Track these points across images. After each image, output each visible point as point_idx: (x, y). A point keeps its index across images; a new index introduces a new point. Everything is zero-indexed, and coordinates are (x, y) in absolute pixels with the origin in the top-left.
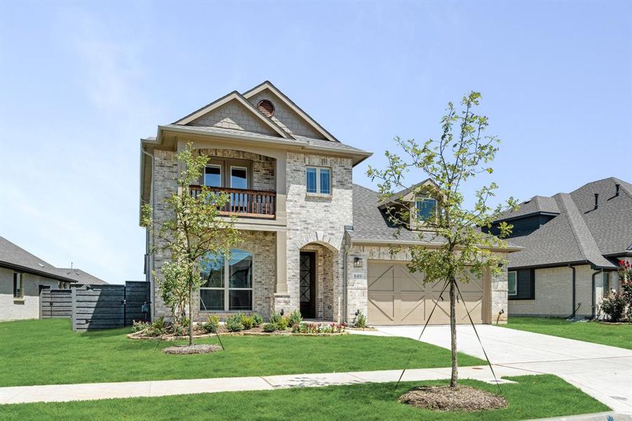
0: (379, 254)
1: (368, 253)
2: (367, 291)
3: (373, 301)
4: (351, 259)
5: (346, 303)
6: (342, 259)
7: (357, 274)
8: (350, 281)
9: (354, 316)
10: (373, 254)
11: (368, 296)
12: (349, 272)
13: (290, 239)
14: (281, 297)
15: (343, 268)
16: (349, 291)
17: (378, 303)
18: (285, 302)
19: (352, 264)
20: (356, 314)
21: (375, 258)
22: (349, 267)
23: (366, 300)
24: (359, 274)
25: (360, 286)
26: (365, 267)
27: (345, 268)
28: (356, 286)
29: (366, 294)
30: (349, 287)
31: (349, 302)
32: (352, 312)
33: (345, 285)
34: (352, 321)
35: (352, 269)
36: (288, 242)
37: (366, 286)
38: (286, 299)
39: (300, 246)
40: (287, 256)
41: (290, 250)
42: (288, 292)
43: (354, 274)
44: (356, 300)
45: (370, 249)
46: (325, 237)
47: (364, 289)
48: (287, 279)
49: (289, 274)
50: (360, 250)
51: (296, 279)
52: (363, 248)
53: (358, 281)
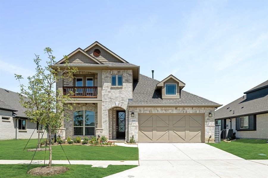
0: (144, 111)
1: (139, 111)
4: (130, 113)
7: (133, 120)
8: (130, 123)
11: (139, 129)
12: (129, 119)
14: (99, 130)
17: (145, 133)
18: (100, 132)
21: (141, 112)
22: (129, 117)
23: (137, 131)
25: (134, 125)
26: (137, 117)
28: (132, 125)
30: (129, 125)
32: (130, 136)
35: (131, 117)
36: (103, 107)
38: (101, 131)
39: (108, 109)
40: (102, 113)
41: (104, 111)
42: (103, 127)
43: (131, 120)
44: (132, 131)
45: (139, 109)
46: (119, 104)
47: (137, 126)
48: (102, 122)
49: (103, 120)
50: (135, 109)
51: (106, 122)
52: (136, 108)
53: (134, 122)
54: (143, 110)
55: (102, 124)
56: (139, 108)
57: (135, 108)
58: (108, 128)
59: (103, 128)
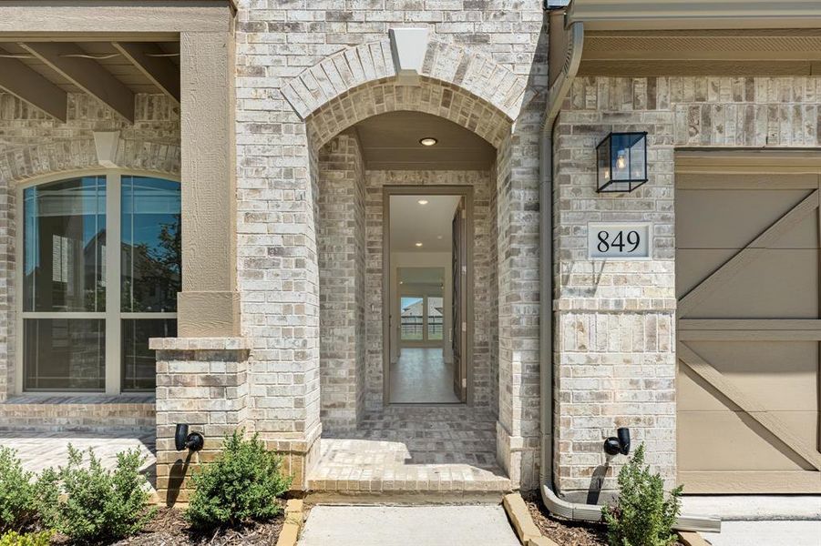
0: (749, 118)
1: (682, 117)
2: (670, 321)
3: (707, 372)
4: (578, 148)
5: (554, 383)
6: (529, 163)
7: (613, 228)
8: (576, 269)
9: (598, 458)
10: (707, 121)
11: (681, 343)
12: (565, 219)
13: (259, 72)
14: (191, 355)
15: (537, 207)
16: (565, 321)
17: (738, 386)
18: (210, 381)
19: (584, 179)
20: (610, 449)
21: (718, 140)
22: (565, 192)
23: (668, 367)
24: (627, 227)
25: (631, 293)
26: (662, 191)
27: (545, 206)
28: (606, 293)
29: (668, 339)
30: (566, 301)
31: (565, 384)
32: (585, 437)
33: (548, 292)
34: (587, 482)
35: (586, 202)
36: (244, 87)
37: (668, 294)
38: (218, 367)
39: (307, 106)
40: (240, 154)
41: (262, 138)
42: (246, 326)
43: (595, 228)
44: (608, 371)
45: (689, 92)
46: (438, 57)
47: (658, 310)
48: (241, 266)
49: (248, 242)
50: (635, 102)
51: (286, 267)
52: (652, 84)
53: (619, 265)
54: (737, 110)
55: (242, 285)
56: (688, 87)
57: (641, 86)
58: (312, 325)
59: (249, 333)
